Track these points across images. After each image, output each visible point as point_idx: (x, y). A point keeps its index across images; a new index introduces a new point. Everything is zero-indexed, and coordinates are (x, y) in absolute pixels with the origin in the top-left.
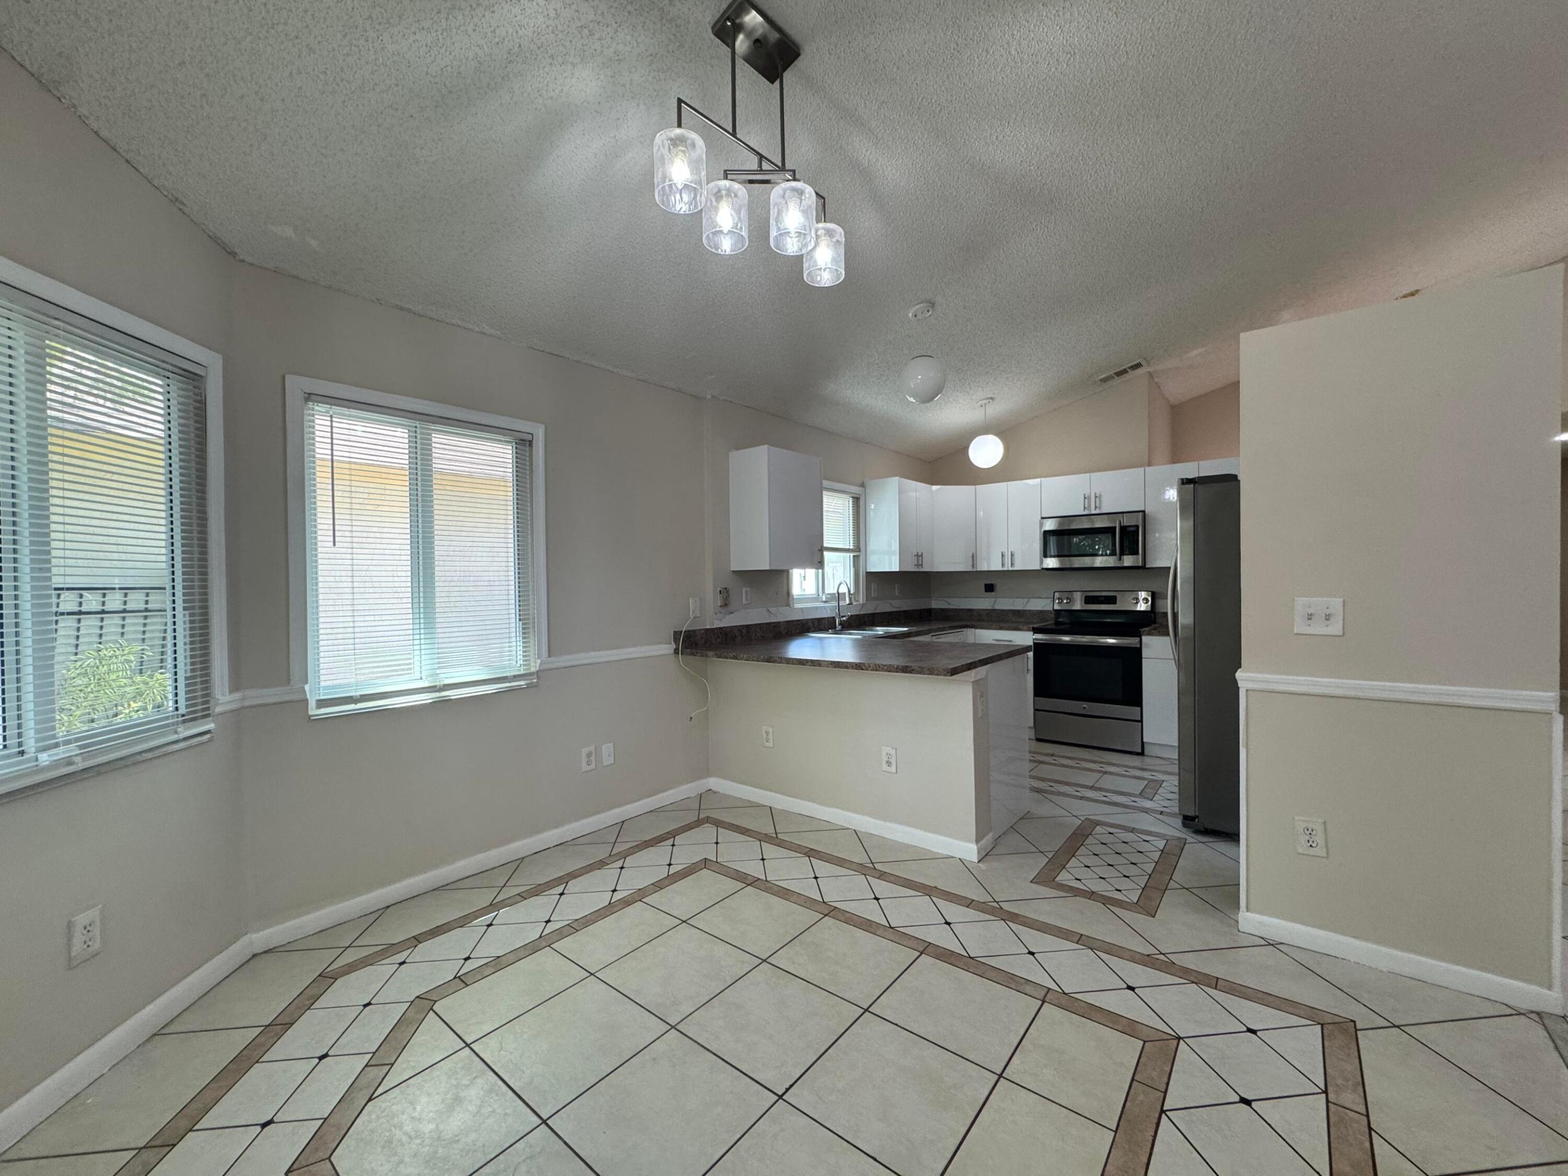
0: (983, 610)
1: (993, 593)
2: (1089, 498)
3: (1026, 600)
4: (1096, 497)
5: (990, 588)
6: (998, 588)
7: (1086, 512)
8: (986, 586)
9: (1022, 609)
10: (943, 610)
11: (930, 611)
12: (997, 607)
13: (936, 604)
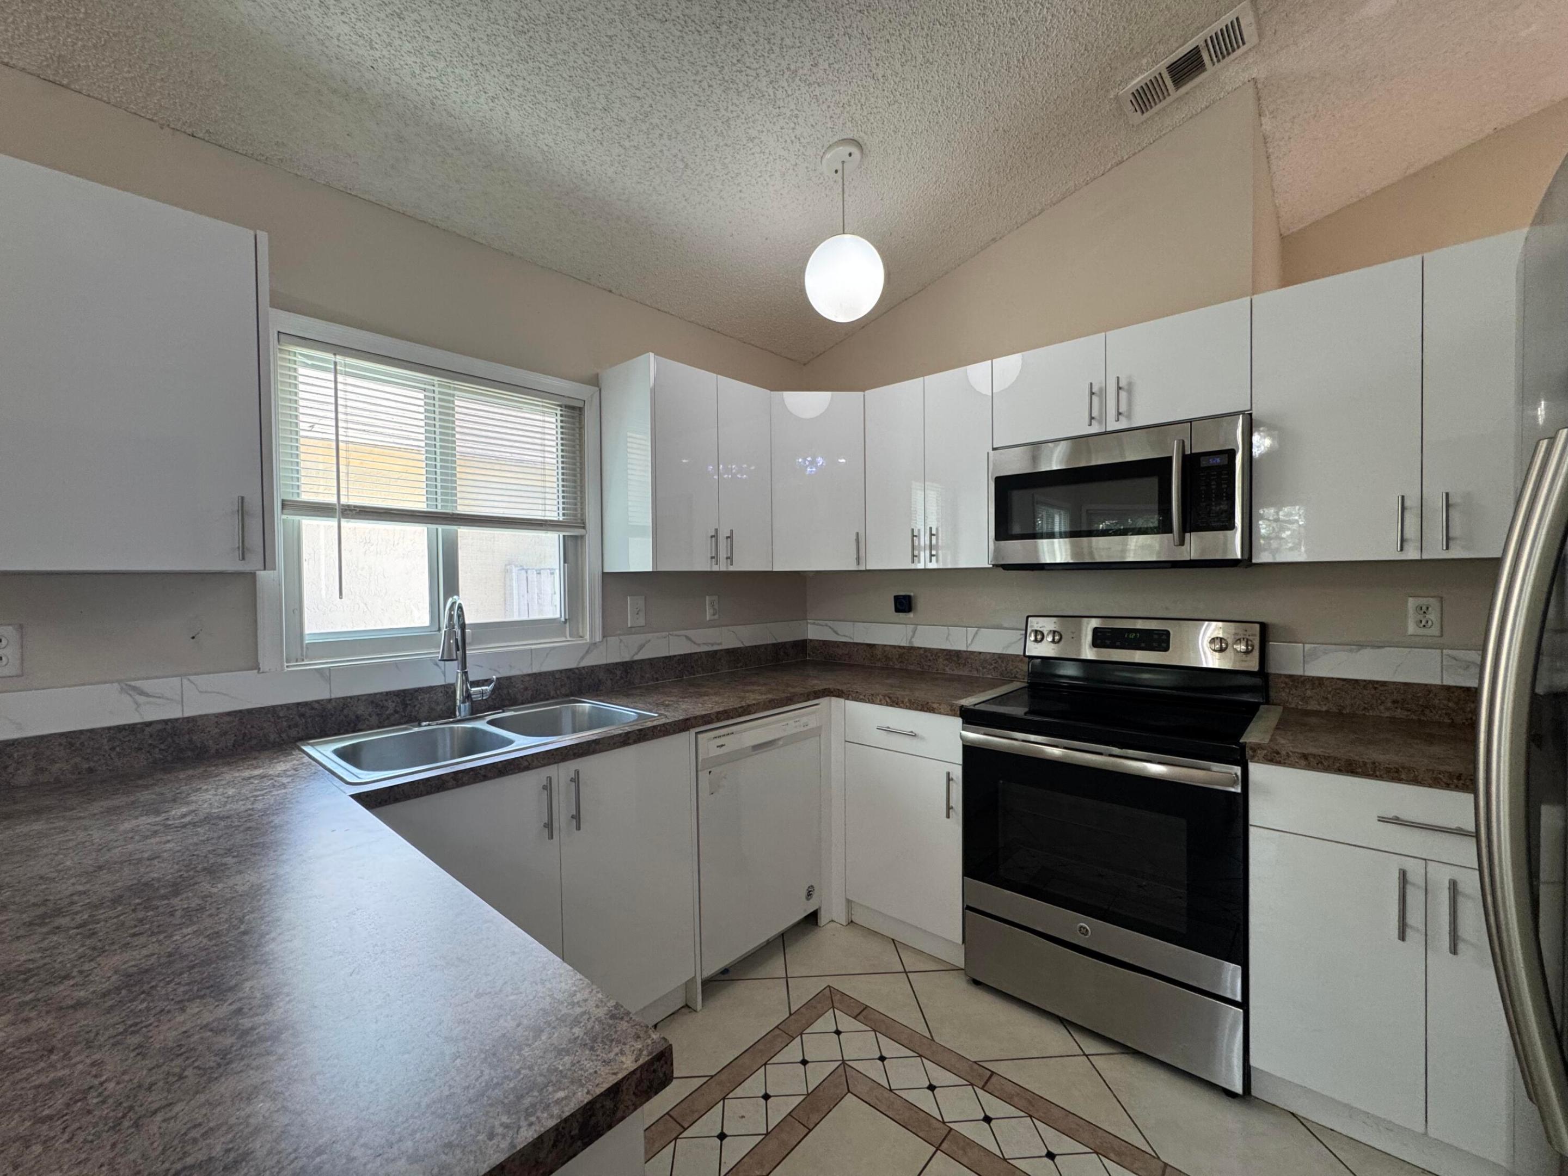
0: (894, 647)
1: (911, 615)
2: (1103, 392)
3: (972, 631)
4: (1119, 388)
5: (904, 604)
6: (921, 603)
7: (1095, 429)
8: (897, 598)
9: (963, 648)
10: (825, 643)
11: (802, 646)
12: (917, 643)
13: (815, 632)
